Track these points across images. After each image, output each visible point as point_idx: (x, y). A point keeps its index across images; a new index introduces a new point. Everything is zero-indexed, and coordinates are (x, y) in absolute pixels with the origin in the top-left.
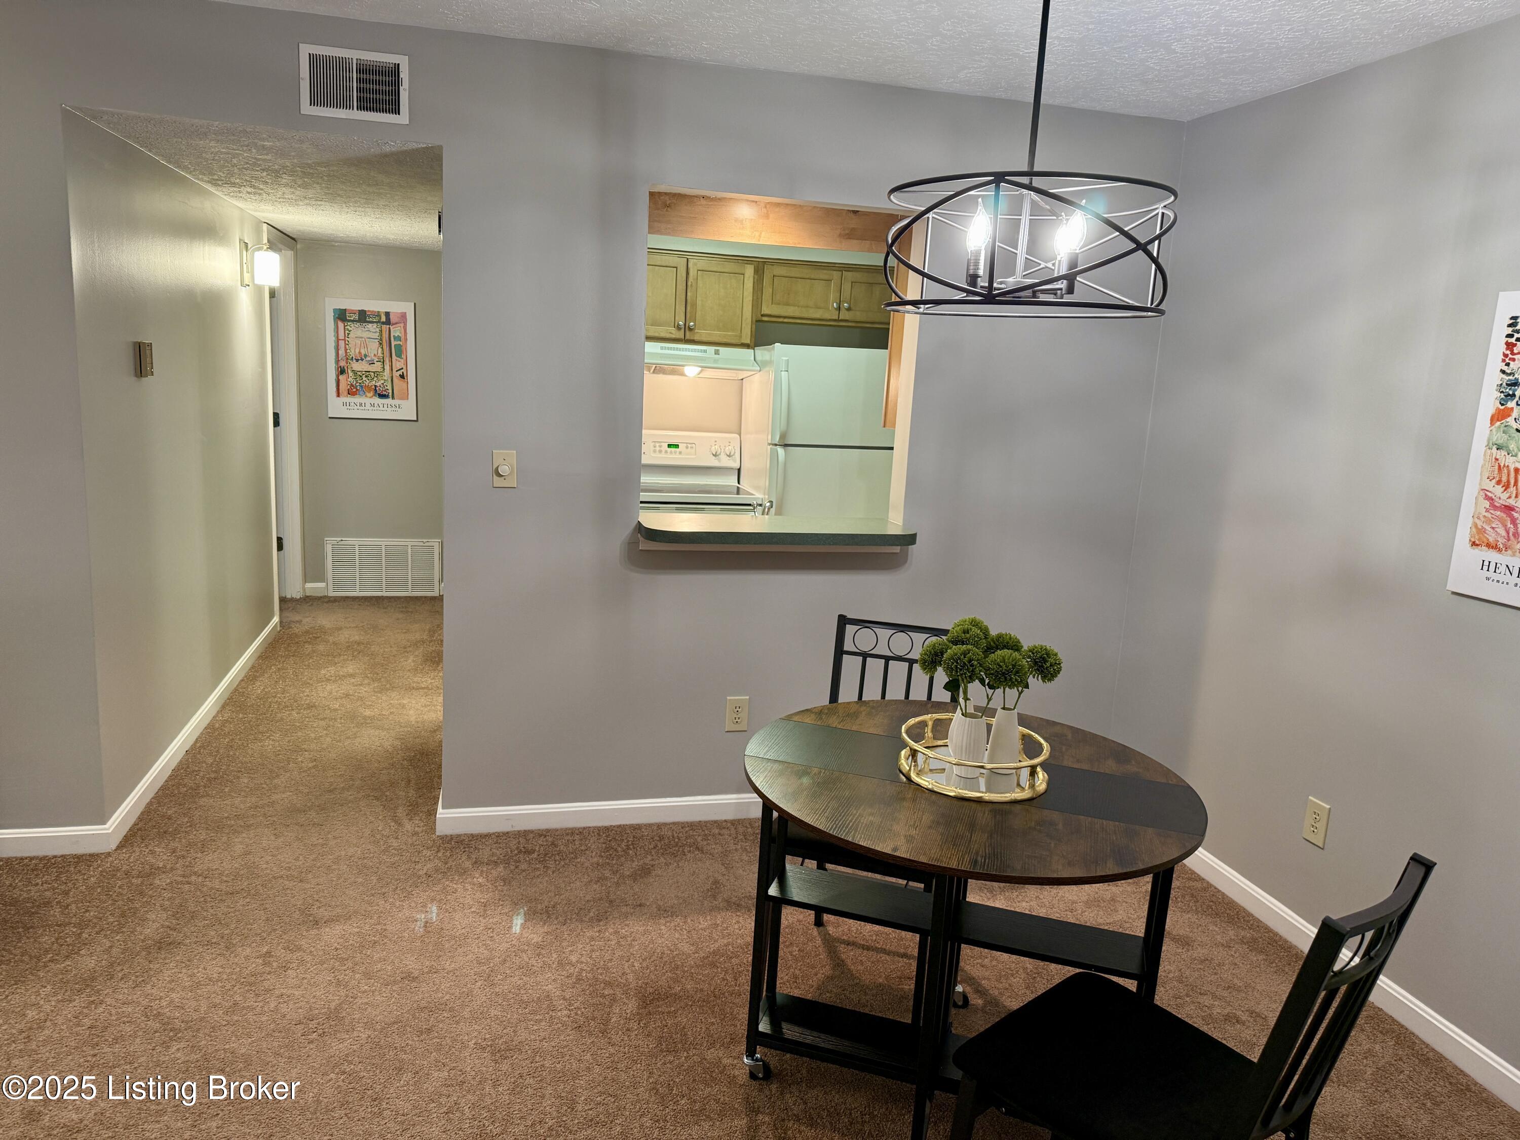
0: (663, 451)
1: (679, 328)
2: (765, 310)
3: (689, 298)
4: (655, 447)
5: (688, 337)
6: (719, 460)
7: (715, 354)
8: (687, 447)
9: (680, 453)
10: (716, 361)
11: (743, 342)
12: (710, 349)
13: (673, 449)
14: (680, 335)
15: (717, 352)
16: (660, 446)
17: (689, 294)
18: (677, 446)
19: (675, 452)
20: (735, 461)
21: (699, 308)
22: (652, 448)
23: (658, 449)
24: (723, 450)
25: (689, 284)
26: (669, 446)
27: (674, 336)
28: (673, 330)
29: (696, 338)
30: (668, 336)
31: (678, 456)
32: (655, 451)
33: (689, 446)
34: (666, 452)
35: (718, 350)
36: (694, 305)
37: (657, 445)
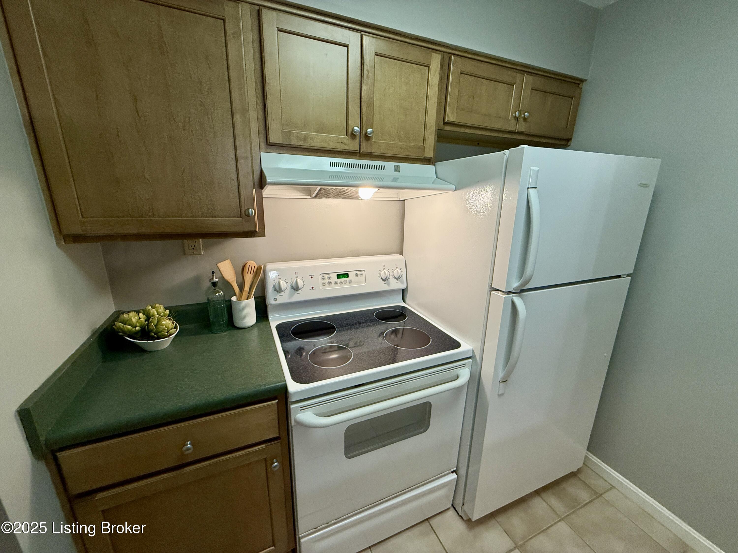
0: (333, 283)
1: (353, 135)
2: (451, 117)
3: (364, 94)
4: (323, 279)
5: (364, 149)
6: (389, 284)
7: (396, 171)
8: (357, 275)
9: (350, 282)
10: (395, 180)
11: (426, 156)
12: (390, 165)
13: (343, 280)
14: (354, 146)
15: (397, 169)
16: (329, 278)
17: (364, 88)
18: (347, 275)
19: (345, 282)
20: (402, 283)
21: (376, 109)
22: (321, 281)
23: (327, 281)
24: (391, 274)
25: (365, 72)
26: (339, 276)
27: (346, 148)
28: (346, 139)
29: (374, 150)
30: (340, 147)
31: (348, 285)
32: (324, 284)
33: (359, 273)
34: (336, 283)
35: (398, 166)
36: (371, 105)
37: (326, 276)
